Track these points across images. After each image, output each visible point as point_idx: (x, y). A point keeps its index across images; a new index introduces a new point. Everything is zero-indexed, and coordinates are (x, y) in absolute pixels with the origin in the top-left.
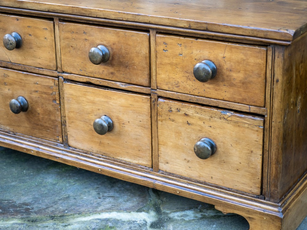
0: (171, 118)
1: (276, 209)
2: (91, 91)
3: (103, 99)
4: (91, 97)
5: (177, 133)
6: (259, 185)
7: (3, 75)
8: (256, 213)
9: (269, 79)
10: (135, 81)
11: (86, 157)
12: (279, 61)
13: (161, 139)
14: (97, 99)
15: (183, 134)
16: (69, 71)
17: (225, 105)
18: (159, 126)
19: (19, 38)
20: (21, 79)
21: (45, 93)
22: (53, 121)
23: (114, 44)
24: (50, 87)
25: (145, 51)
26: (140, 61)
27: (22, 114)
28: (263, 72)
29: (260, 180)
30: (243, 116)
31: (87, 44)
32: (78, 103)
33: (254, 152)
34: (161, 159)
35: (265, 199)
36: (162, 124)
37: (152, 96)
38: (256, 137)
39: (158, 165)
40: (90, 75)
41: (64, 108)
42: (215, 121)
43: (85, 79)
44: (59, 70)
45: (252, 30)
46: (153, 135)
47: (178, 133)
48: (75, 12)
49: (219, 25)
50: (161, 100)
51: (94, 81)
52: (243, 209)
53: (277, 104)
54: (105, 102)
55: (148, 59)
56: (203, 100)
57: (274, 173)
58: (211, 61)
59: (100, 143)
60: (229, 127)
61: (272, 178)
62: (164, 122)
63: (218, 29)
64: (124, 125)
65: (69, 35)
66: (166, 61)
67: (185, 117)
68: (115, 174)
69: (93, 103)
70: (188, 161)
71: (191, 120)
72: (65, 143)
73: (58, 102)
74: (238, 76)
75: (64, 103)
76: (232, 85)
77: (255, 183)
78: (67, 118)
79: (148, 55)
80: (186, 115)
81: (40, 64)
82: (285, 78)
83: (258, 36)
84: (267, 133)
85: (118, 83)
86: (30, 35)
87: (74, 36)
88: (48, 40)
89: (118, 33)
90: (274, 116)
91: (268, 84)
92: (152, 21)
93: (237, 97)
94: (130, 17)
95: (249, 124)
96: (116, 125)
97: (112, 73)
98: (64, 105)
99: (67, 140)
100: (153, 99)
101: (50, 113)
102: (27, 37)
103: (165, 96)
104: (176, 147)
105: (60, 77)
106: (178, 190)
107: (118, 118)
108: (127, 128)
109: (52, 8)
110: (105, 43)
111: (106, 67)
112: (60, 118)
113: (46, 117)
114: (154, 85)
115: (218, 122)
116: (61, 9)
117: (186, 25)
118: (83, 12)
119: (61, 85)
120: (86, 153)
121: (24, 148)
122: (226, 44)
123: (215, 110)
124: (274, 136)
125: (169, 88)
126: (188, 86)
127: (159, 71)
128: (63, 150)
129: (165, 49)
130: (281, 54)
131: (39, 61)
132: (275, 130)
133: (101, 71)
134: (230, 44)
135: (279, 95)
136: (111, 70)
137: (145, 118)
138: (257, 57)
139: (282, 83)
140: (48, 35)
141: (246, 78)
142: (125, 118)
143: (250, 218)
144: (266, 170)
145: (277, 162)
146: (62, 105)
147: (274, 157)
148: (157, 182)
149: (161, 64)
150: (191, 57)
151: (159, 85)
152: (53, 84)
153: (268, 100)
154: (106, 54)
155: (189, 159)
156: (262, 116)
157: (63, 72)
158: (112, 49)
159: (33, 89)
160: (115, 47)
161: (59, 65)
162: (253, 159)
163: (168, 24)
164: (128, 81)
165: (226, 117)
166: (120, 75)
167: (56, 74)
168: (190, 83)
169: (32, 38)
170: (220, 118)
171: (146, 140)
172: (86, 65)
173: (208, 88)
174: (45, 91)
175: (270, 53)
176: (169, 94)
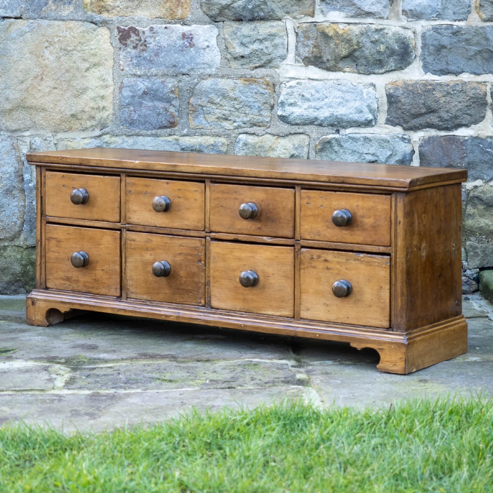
0: (312, 265)
1: (402, 337)
2: (238, 247)
3: (249, 255)
4: (237, 254)
5: (317, 279)
6: (387, 318)
7: (146, 240)
8: (385, 343)
9: (393, 222)
10: (280, 233)
11: (229, 315)
12: (400, 205)
13: (303, 287)
14: (243, 255)
15: (323, 279)
16: (217, 230)
17: (359, 248)
18: (302, 274)
19: (168, 201)
20: (166, 243)
21: (191, 255)
22: (197, 283)
23: (262, 201)
24: (195, 248)
25: (290, 205)
26: (286, 215)
27: (163, 280)
28: (389, 216)
29: (388, 313)
30: (374, 256)
31: (237, 202)
32: (224, 260)
33: (383, 287)
34: (302, 307)
35: (393, 331)
36: (304, 273)
37: (296, 247)
38: (384, 273)
39: (299, 314)
40: (237, 232)
41: (209, 268)
42: (351, 263)
43: (232, 237)
44: (207, 230)
45: (378, 180)
46: (296, 284)
47: (319, 279)
48: (228, 172)
49: (353, 178)
50: (303, 250)
51: (241, 237)
52: (374, 342)
53: (400, 242)
54: (251, 257)
55: (293, 212)
56: (341, 246)
57: (400, 304)
58: (347, 210)
59: (245, 300)
60: (362, 267)
61: (399, 309)
62: (306, 269)
63: (352, 181)
64: (268, 278)
65: (219, 195)
66: (309, 213)
67: (325, 263)
68: (258, 328)
69: (239, 259)
70: (327, 305)
71: (329, 265)
72: (208, 305)
73: (203, 262)
74: (368, 221)
75: (209, 263)
76: (364, 230)
77: (385, 317)
78: (211, 278)
79: (293, 209)
80: (326, 261)
81: (187, 225)
82: (406, 220)
83: (384, 185)
84: (393, 269)
85: (265, 238)
86: (180, 197)
87: (225, 196)
88: (199, 202)
89: (266, 191)
90: (398, 254)
91: (393, 226)
92: (298, 177)
93: (369, 240)
94: (278, 176)
95: (378, 263)
96: (261, 278)
97: (259, 228)
98: (209, 265)
99: (210, 301)
100: (296, 250)
101: (193, 275)
102: (176, 200)
103: (308, 245)
104: (317, 293)
105: (207, 238)
106: (318, 334)
107: (263, 271)
108: (272, 280)
109: (205, 170)
110: (254, 200)
111: (254, 223)
112: (204, 279)
113: (189, 279)
114: (298, 236)
115: (353, 264)
116: (215, 170)
117: (327, 179)
118: (236, 172)
119: (207, 244)
120: (228, 312)
121: (163, 315)
122: (359, 194)
123: (351, 253)
124: (398, 271)
125: (311, 237)
126: (327, 234)
127: (303, 223)
128: (204, 312)
129: (309, 202)
130: (402, 200)
131: (186, 223)
132: (399, 265)
133: (249, 227)
134: (362, 194)
135: (402, 234)
136: (259, 225)
137: (289, 268)
138: (383, 204)
139: (404, 224)
140: (199, 196)
141: (375, 222)
142: (270, 270)
143: (380, 349)
144: (393, 303)
145: (402, 294)
146: (207, 265)
147: (399, 290)
148: (298, 330)
149: (305, 216)
150: (331, 208)
151: (302, 235)
152: (199, 245)
153: (393, 240)
154: (255, 210)
155: (328, 302)
156: (389, 255)
157: (211, 232)
158: (260, 205)
159: (178, 252)
160: (263, 203)
161: (207, 225)
162: (382, 294)
163: (311, 179)
164: (274, 235)
165: (359, 258)
166: (267, 230)
167: (203, 234)
168: (329, 230)
169: (182, 200)
170: (355, 260)
171: (290, 290)
172: (234, 222)
173: (345, 234)
174: (190, 252)
175: (393, 199)
176: (311, 243)
